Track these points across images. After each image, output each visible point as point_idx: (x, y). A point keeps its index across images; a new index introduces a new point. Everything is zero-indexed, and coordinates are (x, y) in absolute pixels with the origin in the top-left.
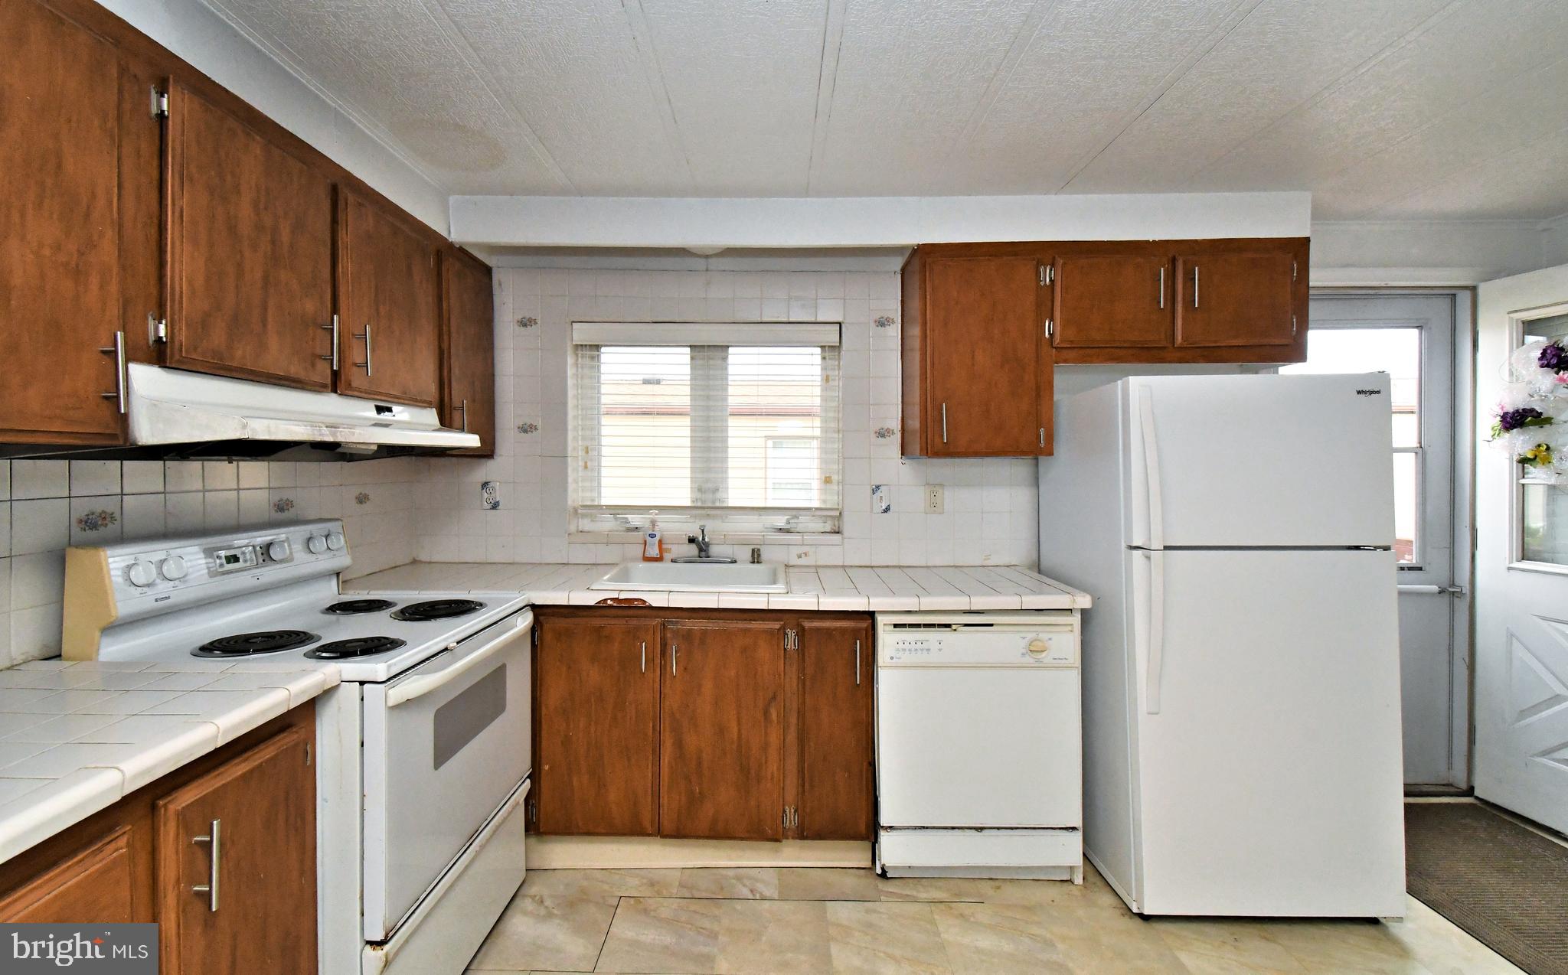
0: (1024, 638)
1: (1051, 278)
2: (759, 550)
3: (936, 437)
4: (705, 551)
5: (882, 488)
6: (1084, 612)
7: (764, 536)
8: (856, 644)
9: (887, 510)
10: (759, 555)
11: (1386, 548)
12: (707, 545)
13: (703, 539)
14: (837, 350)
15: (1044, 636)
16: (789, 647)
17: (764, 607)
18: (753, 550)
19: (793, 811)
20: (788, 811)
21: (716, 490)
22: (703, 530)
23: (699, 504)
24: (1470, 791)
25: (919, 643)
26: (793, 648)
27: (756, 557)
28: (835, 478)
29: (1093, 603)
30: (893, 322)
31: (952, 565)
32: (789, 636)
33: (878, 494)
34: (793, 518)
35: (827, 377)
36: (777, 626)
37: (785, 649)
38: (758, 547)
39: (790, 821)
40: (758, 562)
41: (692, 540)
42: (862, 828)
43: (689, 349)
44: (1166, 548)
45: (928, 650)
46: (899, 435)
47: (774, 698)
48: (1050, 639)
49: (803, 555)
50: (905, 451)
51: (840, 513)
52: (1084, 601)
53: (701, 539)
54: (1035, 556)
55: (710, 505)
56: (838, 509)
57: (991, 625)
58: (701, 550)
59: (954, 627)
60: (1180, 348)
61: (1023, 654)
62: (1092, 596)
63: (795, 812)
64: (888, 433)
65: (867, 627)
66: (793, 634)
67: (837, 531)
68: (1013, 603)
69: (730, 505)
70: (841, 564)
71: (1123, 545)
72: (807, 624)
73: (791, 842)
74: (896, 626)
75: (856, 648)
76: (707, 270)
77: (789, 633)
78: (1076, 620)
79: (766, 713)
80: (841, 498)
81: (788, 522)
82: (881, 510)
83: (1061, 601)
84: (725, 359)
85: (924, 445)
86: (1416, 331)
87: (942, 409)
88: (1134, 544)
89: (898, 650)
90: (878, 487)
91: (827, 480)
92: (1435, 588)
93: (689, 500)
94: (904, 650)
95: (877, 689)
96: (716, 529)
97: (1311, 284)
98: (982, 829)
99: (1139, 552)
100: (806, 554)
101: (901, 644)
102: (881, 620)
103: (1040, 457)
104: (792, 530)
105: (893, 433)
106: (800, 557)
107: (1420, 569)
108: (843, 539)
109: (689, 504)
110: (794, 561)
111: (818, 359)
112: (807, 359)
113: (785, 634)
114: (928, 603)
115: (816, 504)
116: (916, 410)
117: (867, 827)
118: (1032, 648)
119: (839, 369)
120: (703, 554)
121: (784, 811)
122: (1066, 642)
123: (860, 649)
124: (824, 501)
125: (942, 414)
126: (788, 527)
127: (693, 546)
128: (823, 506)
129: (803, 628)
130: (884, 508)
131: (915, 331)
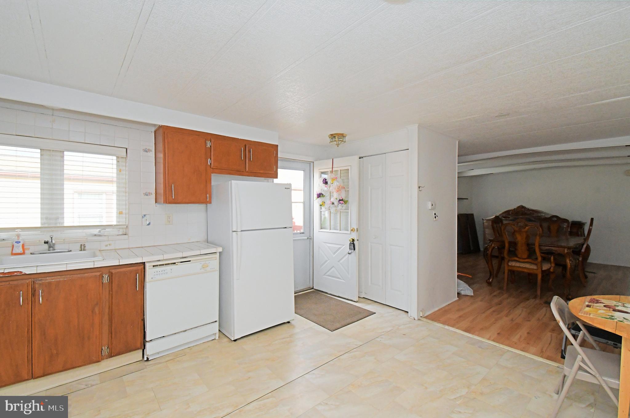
0: (201, 264)
1: (210, 146)
2: (84, 245)
3: (170, 197)
4: (52, 247)
5: (146, 216)
6: (220, 253)
7: (87, 238)
8: (137, 276)
9: (149, 224)
10: (85, 247)
11: (291, 228)
12: (54, 244)
13: (52, 242)
14: (125, 159)
15: (207, 262)
16: (104, 282)
17: (92, 267)
18: (81, 245)
19: (106, 348)
20: (104, 349)
21: (57, 218)
22: (52, 238)
23: (46, 225)
24: (313, 288)
25: (163, 271)
26: (106, 282)
27: (83, 248)
28: (124, 212)
29: (223, 250)
30: (151, 151)
31: (176, 243)
32: (105, 277)
33: (145, 218)
34: (102, 230)
35: (120, 169)
36: (98, 274)
37: (102, 283)
38: (84, 243)
39: (105, 352)
40: (84, 250)
41: (46, 242)
42: (139, 345)
43: (40, 150)
44: (242, 231)
45: (167, 273)
46: (154, 195)
47: (97, 304)
48: (209, 263)
49: (108, 245)
50: (157, 201)
51: (127, 226)
52: (220, 250)
53: (50, 241)
54: (206, 238)
55: (54, 226)
56: (125, 225)
57: (190, 261)
58: (50, 247)
59: (176, 263)
60: (247, 172)
61: (201, 269)
62: (222, 248)
63: (107, 348)
64: (149, 194)
65: (142, 268)
66: (107, 276)
67: (125, 234)
68: (198, 253)
69: (65, 226)
70: (128, 247)
71: (231, 231)
72: (114, 271)
73: (105, 360)
74: (153, 266)
75: (137, 277)
76: (53, 115)
77: (105, 276)
78: (218, 255)
79: (93, 311)
80: (127, 220)
81: (100, 232)
82: (146, 224)
83: (213, 250)
84: (63, 157)
85: (165, 199)
86: (303, 172)
87: (172, 187)
88: (233, 230)
89: (155, 275)
90: (145, 215)
91: (121, 213)
92: (306, 238)
93: (40, 224)
94: (157, 274)
95: (146, 291)
96: (57, 237)
97: (278, 156)
98: (186, 331)
99: (235, 232)
100: (110, 245)
101: (156, 272)
102: (147, 265)
103: (208, 204)
104: (102, 235)
105: (152, 194)
106: (107, 246)
107: (304, 233)
108: (129, 237)
109: (39, 225)
110: (104, 248)
111: (115, 162)
112: (110, 162)
113: (103, 277)
114: (166, 256)
115: (114, 223)
116: (161, 186)
117: (141, 343)
118: (203, 267)
119: (126, 166)
120: (51, 249)
121: (102, 349)
122: (214, 263)
123: (138, 277)
124: (118, 222)
125: (172, 188)
126: (100, 233)
127: (46, 245)
128: (118, 224)
129: (112, 273)
130: (148, 223)
131: (161, 155)
